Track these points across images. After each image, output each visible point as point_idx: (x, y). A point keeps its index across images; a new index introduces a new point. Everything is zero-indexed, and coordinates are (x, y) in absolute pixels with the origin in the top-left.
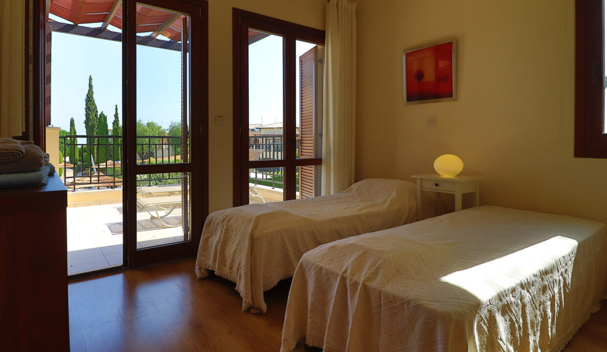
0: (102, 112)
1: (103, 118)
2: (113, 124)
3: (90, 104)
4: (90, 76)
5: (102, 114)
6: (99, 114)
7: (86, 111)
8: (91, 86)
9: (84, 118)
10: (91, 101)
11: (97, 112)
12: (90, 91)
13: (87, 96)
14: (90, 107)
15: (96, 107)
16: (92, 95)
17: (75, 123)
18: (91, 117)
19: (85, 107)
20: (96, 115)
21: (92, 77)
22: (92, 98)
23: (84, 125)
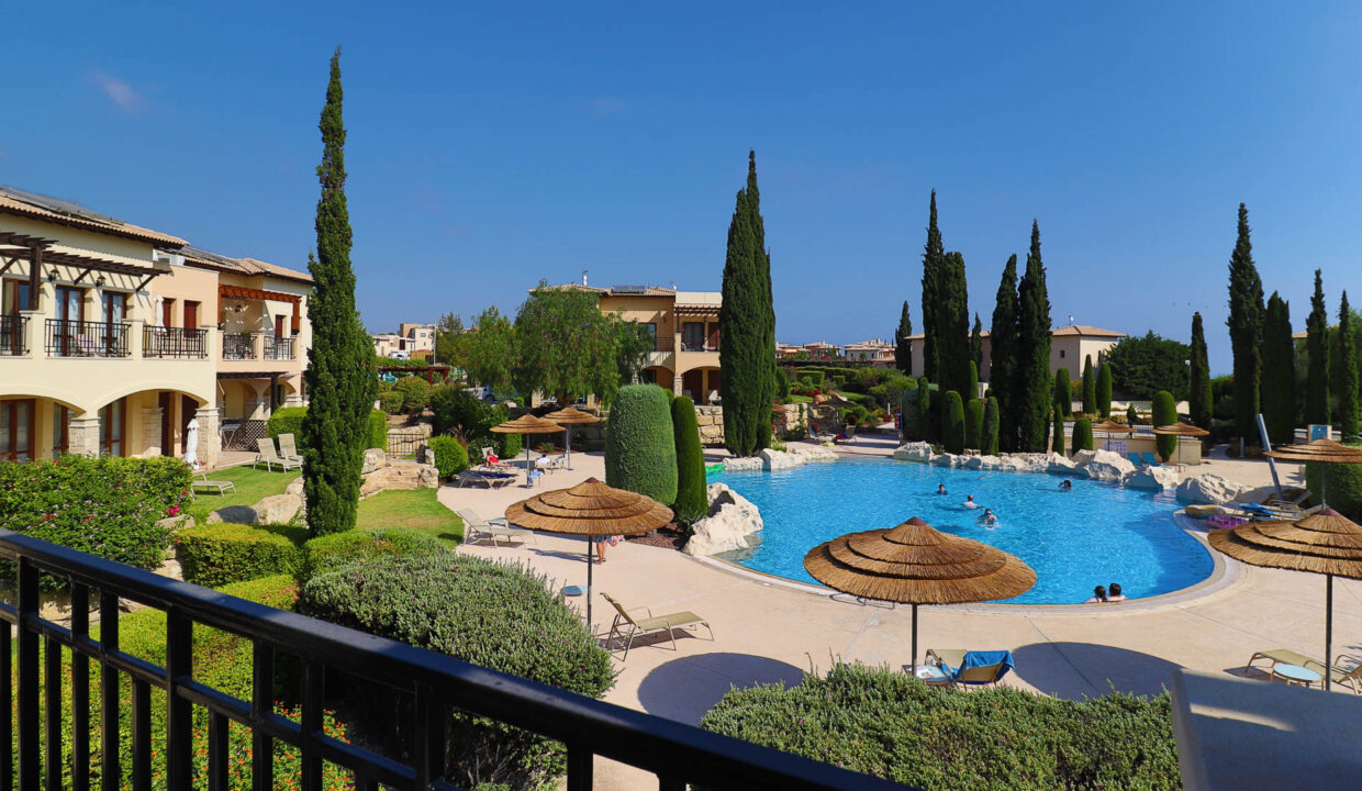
0: (1276, 293)
1: (1279, 308)
2: (1310, 322)
3: (1244, 276)
4: (1242, 206)
5: (1275, 300)
6: (1266, 298)
7: (1232, 294)
8: (1243, 231)
9: (1228, 312)
10: (1244, 267)
11: (1261, 294)
12: (1242, 244)
13: (1235, 255)
14: (1241, 284)
15: (1258, 283)
16: (1248, 251)
17: (1204, 325)
18: (1245, 307)
19: (1230, 284)
20: (1259, 303)
21: (1246, 208)
22: (1248, 259)
23: (1228, 328)
